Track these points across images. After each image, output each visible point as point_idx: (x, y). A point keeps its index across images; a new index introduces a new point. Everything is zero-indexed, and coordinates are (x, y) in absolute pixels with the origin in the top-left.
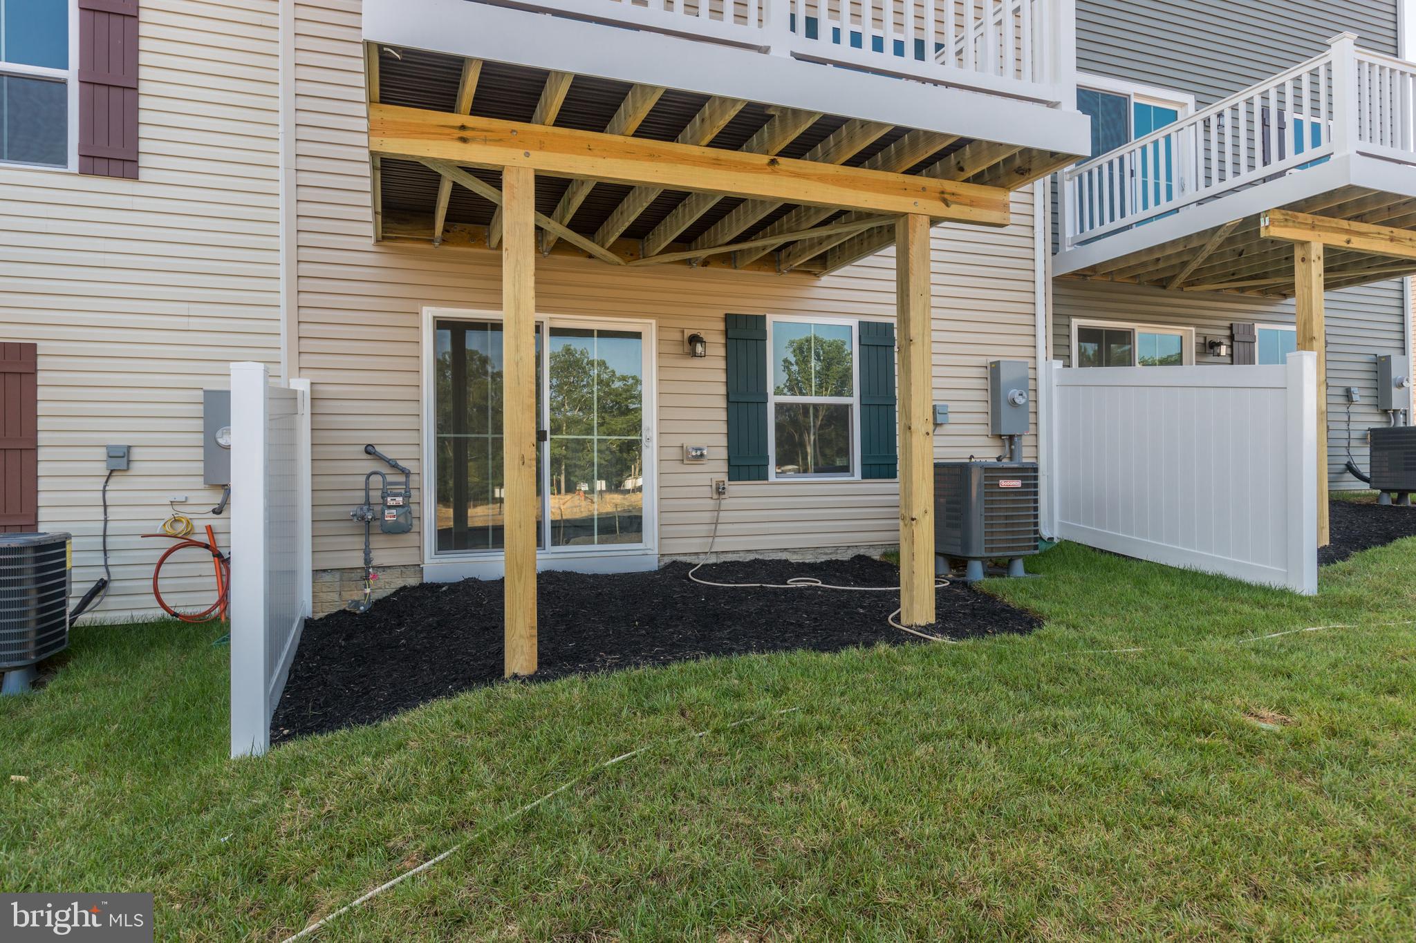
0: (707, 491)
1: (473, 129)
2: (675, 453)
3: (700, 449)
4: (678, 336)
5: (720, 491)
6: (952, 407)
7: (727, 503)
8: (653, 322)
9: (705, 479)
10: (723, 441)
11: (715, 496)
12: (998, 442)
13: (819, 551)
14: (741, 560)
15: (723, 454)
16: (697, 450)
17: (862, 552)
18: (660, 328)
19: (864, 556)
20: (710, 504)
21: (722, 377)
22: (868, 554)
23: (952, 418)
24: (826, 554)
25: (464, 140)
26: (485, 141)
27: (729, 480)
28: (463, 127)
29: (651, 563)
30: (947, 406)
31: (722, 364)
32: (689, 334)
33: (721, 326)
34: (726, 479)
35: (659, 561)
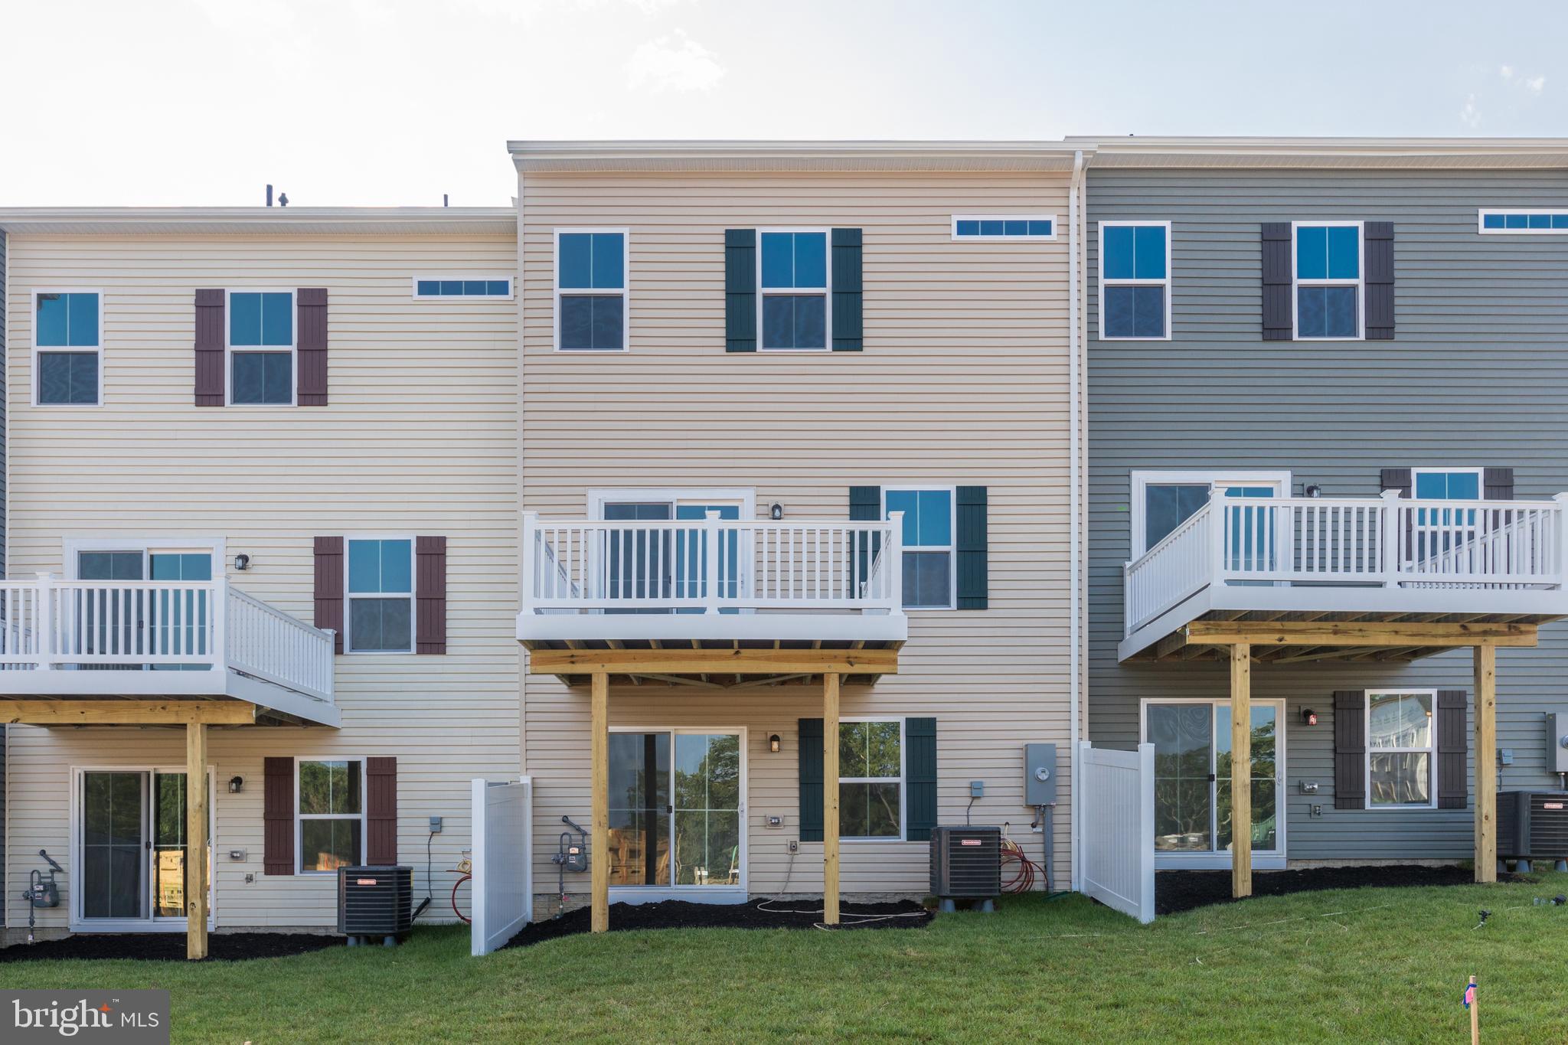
0: (784, 849)
1: (577, 656)
2: (760, 821)
3: (778, 818)
4: (763, 737)
5: (793, 848)
6: (987, 783)
7: (798, 858)
8: (745, 728)
9: (783, 840)
10: (797, 812)
11: (790, 852)
12: (1032, 812)
13: (872, 895)
14: (809, 899)
15: (796, 821)
16: (775, 818)
17: (908, 897)
18: (750, 732)
19: (908, 901)
20: (787, 858)
21: (796, 765)
22: (912, 900)
23: (987, 792)
24: (877, 898)
25: (573, 662)
26: (583, 662)
27: (801, 841)
28: (572, 656)
29: (742, 899)
30: (981, 783)
31: (796, 756)
32: (771, 735)
33: (796, 728)
34: (798, 840)
35: (748, 898)
